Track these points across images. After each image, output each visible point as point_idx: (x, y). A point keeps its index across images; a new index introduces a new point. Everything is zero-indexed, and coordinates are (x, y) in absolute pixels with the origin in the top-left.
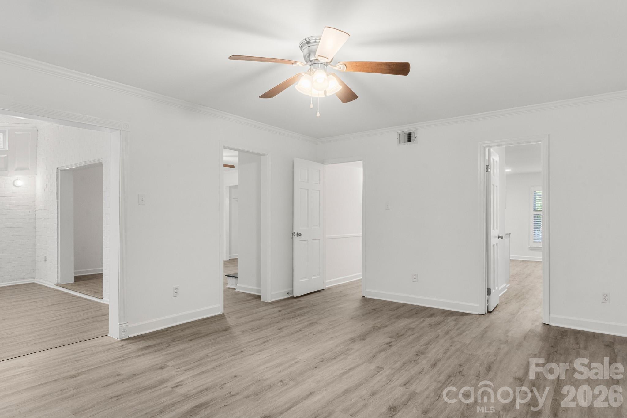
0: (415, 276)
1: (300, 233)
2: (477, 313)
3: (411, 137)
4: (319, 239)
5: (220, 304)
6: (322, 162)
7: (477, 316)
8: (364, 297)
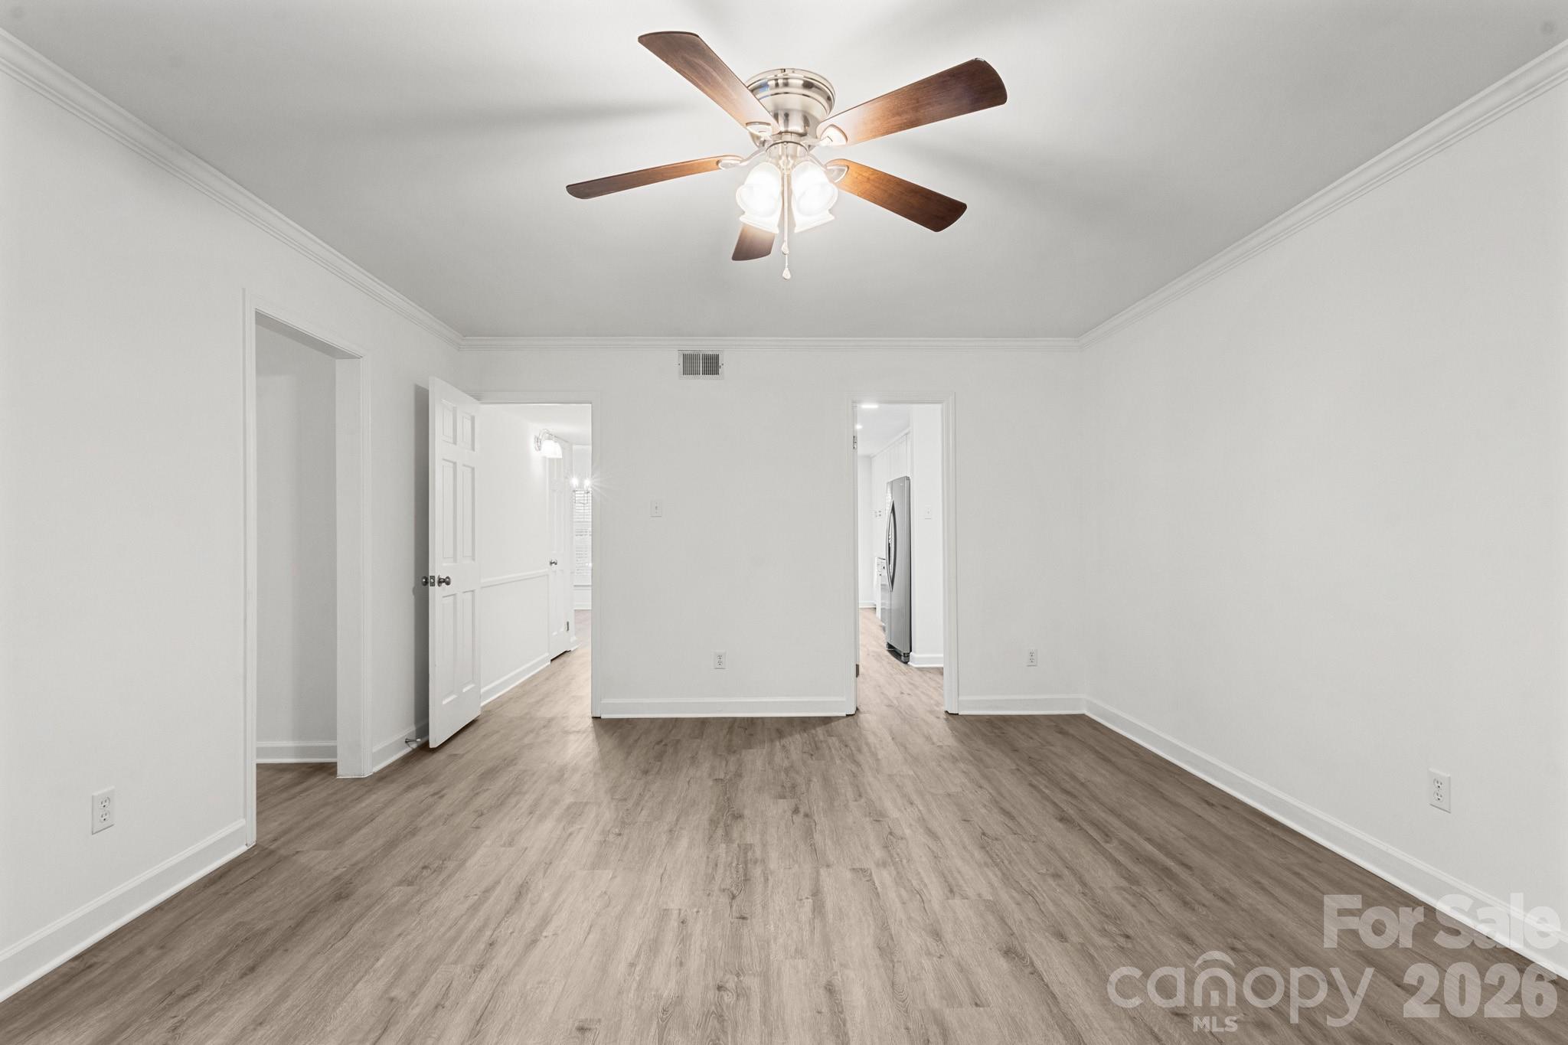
0: (720, 657)
1: (448, 578)
2: (844, 714)
3: (711, 365)
4: (472, 591)
5: (245, 816)
6: (478, 397)
7: (845, 720)
8: (599, 720)
